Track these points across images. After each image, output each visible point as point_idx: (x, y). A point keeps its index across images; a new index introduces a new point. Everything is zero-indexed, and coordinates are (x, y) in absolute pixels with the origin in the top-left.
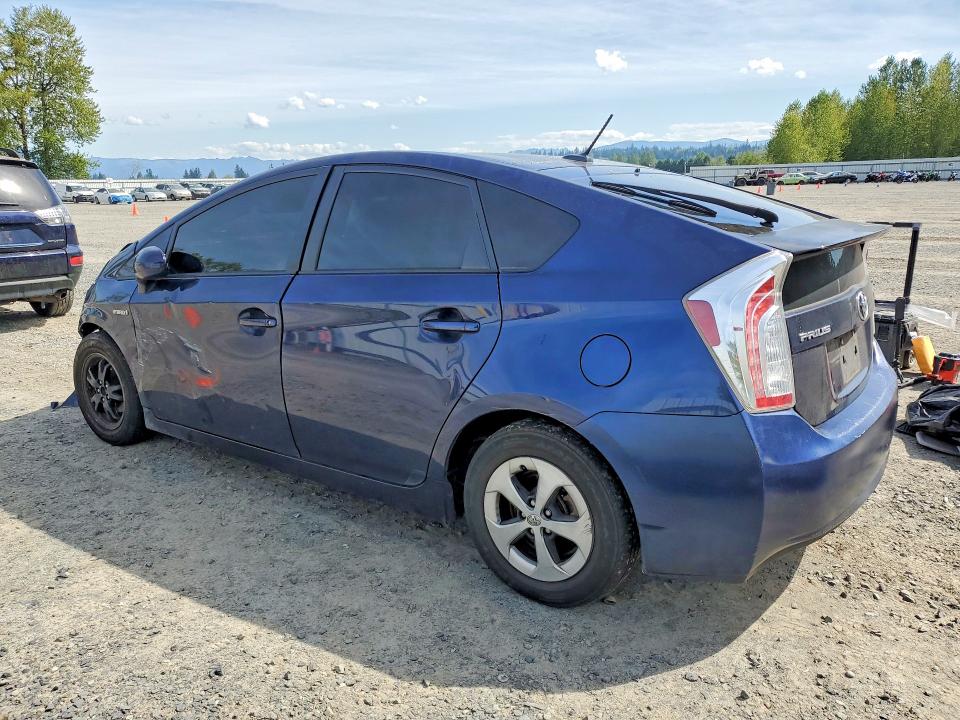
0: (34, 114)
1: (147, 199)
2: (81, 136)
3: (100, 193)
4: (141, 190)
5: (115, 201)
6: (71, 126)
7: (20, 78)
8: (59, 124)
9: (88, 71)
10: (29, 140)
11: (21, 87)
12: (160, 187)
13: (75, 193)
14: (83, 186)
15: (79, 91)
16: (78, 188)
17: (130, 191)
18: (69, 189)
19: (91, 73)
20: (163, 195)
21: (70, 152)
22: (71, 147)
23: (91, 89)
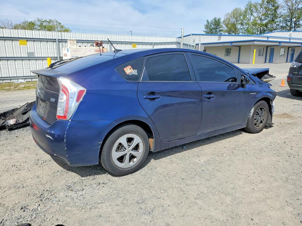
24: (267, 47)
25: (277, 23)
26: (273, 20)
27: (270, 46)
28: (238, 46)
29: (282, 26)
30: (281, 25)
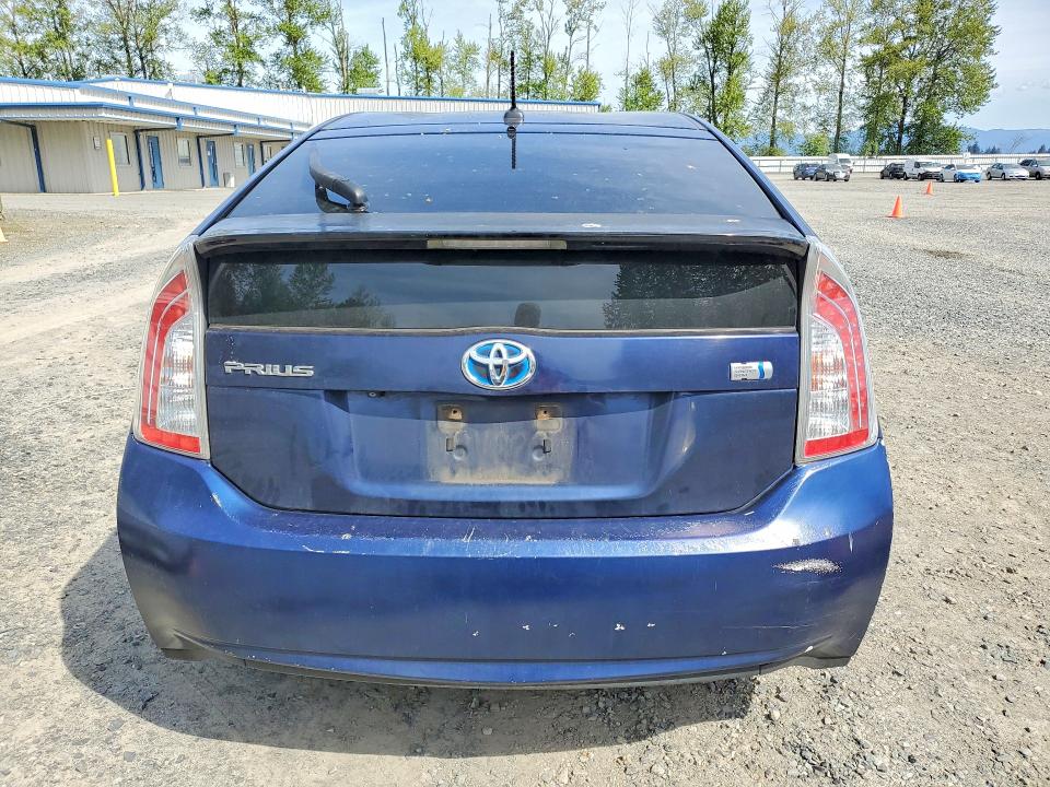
0: (922, 85)
1: (1004, 178)
2: (965, 106)
3: (947, 170)
4: (1000, 167)
5: (961, 179)
6: (956, 95)
7: (918, 46)
8: (945, 93)
9: (994, 32)
10: (908, 114)
11: (916, 56)
12: (1025, 163)
13: (922, 170)
14: (934, 161)
15: (977, 54)
16: (928, 164)
17: (985, 168)
18: (918, 165)
19: (996, 33)
20: (1025, 172)
21: (948, 124)
22: (950, 119)
23: (991, 52)
24: (137, 132)
25: (79, 49)
26: (62, 36)
27: (147, 130)
28: (28, 126)
29: (99, 62)
30: (94, 55)
